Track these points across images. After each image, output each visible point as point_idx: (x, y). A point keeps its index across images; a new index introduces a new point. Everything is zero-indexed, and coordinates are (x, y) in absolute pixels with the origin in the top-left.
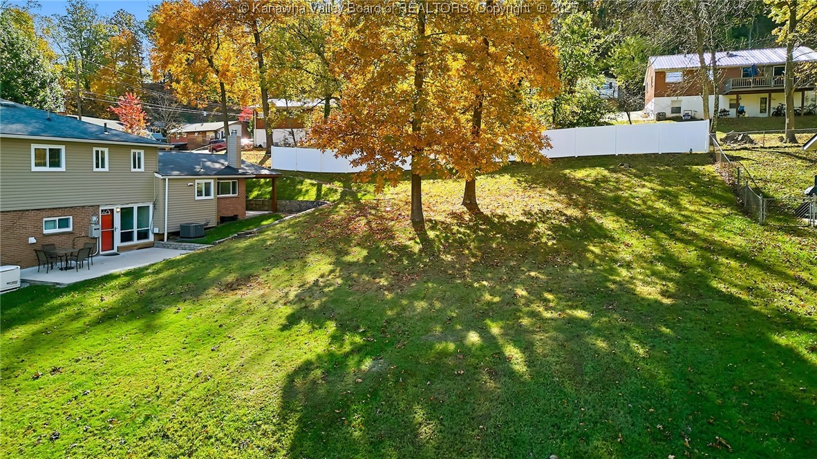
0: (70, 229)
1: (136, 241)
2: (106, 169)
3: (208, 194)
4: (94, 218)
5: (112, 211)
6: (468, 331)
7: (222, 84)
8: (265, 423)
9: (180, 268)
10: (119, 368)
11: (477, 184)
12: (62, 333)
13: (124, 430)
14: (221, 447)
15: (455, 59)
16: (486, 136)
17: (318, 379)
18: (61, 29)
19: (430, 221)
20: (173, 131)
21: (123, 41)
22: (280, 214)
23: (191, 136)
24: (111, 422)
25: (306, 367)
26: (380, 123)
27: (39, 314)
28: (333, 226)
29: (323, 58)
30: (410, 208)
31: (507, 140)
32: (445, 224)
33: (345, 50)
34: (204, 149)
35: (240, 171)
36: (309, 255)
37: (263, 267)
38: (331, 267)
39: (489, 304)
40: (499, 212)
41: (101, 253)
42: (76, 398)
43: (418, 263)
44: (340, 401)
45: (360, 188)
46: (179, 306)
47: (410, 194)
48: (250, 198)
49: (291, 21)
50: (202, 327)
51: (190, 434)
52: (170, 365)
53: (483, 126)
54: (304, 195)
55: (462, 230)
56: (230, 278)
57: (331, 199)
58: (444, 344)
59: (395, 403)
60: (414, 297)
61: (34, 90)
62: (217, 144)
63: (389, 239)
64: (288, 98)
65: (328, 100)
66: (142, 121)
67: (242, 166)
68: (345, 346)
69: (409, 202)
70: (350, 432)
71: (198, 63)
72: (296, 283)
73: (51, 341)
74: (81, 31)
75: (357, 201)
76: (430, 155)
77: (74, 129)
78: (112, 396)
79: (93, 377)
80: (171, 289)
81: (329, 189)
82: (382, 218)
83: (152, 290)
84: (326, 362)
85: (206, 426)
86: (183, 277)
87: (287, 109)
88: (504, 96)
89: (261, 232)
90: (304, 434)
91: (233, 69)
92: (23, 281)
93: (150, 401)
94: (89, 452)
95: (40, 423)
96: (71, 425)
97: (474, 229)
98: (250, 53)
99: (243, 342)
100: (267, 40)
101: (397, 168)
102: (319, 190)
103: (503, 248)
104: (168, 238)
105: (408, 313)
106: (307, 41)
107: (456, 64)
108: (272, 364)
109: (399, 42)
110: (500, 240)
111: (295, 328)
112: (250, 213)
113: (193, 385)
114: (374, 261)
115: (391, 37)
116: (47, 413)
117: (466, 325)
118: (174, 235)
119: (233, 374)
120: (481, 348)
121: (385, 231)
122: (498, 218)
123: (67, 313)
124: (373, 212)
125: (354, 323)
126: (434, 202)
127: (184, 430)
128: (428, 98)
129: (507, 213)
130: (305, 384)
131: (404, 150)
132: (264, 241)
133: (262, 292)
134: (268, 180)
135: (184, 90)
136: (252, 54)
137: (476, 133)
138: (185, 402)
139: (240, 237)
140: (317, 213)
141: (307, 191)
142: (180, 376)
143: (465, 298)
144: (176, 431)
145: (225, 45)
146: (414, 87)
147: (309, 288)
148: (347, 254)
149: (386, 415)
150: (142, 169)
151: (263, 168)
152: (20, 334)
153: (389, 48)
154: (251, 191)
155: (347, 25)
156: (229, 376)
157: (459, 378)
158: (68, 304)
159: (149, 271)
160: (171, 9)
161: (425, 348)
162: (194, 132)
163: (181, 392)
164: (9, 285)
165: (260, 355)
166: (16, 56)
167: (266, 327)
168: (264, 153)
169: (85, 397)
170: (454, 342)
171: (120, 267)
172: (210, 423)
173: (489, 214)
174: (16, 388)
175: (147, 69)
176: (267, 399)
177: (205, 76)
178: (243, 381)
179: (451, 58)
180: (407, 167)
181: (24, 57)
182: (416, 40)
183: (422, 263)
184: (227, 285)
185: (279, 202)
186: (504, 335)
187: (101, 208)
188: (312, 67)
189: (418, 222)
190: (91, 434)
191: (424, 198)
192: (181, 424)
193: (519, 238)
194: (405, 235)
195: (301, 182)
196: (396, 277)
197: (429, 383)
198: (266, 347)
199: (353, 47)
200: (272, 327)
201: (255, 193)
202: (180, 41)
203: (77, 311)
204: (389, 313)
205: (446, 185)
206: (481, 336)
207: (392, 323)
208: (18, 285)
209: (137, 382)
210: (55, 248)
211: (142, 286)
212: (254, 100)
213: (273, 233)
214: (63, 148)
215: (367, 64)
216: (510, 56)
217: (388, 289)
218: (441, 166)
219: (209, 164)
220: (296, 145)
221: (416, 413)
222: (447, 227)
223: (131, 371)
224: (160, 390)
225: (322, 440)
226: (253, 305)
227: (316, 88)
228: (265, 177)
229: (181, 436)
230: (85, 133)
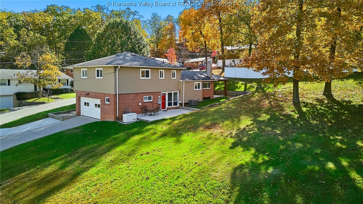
0: (152, 101)
1: (173, 106)
2: (163, 78)
3: (199, 88)
4: (159, 97)
5: (165, 94)
6: (327, 161)
7: (205, 42)
8: (224, 189)
9: (188, 118)
10: (168, 156)
11: (332, 84)
12: (149, 139)
13: (170, 180)
14: (206, 195)
15: (320, 20)
16: (339, 59)
17: (247, 173)
18: (149, 25)
19: (304, 103)
20: (186, 62)
21: (170, 27)
22: (228, 97)
23: (193, 64)
24: (166, 176)
25: (241, 167)
26: (276, 55)
27: (143, 131)
28: (252, 103)
29: (249, 26)
30: (292, 96)
31: (352, 61)
32: (313, 104)
33: (260, 22)
34: (197, 69)
35: (212, 78)
36: (241, 116)
37: (221, 120)
38: (252, 122)
39: (341, 148)
40: (346, 99)
41: (161, 110)
42: (154, 165)
43: (297, 124)
44: (258, 185)
45: (266, 86)
46: (189, 133)
47: (292, 89)
48: (216, 90)
49: (235, 11)
50: (198, 143)
51: (194, 187)
52: (186, 157)
53: (336, 54)
54: (239, 89)
55: (323, 108)
56: (208, 124)
57: (251, 91)
58: (313, 166)
59: (286, 191)
60: (295, 140)
61: (141, 49)
62: (202, 67)
63: (281, 111)
64: (232, 46)
65: (251, 45)
66: (175, 59)
67: (212, 76)
68: (259, 160)
69: (292, 93)
70: (263, 200)
71: (196, 33)
72: (236, 128)
73: (146, 142)
74: (155, 25)
75: (264, 92)
76: (304, 69)
77: (154, 63)
78: (166, 166)
79: (160, 158)
80: (186, 126)
81: (250, 86)
82: (277, 100)
83: (179, 126)
84: (250, 166)
85: (200, 185)
86: (190, 122)
87: (232, 51)
88: (350, 37)
89: (220, 104)
90: (241, 197)
91: (210, 35)
92: (137, 119)
93: (179, 171)
94: (159, 187)
95: (143, 172)
96: (153, 175)
97: (331, 108)
98: (217, 27)
99: (213, 151)
100: (224, 21)
101: (285, 76)
102: (246, 86)
103: (349, 119)
104: (184, 105)
105: (291, 148)
106: (242, 20)
107: (321, 22)
108: (226, 163)
109: (288, 15)
110: (347, 115)
111: (236, 148)
112: (215, 96)
113: (194, 167)
114: (273, 121)
115: (284, 13)
116: (145, 169)
117: (326, 158)
118: (186, 104)
119: (210, 165)
120: (336, 171)
121: (278, 107)
122: (346, 103)
123: (151, 132)
124: (272, 97)
125: (263, 150)
126: (306, 93)
127: (191, 185)
128: (304, 41)
129: (352, 100)
130: (241, 174)
131: (289, 67)
132: (222, 108)
133: (221, 131)
134: (223, 82)
135: (191, 45)
136: (218, 27)
137: (332, 57)
138: (192, 173)
139: (211, 106)
140: (245, 97)
141: (240, 87)
142: (190, 162)
143: (325, 144)
144: (189, 185)
145: (207, 25)
146: (295, 36)
147: (242, 131)
148: (259, 117)
149: (281, 196)
150: (175, 78)
151: (221, 77)
152: (136, 138)
153: (283, 19)
154: (216, 87)
155: (261, 10)
156: (208, 165)
157: (322, 185)
158: (151, 129)
159: (178, 118)
160: (187, 12)
161: (301, 167)
162: (193, 62)
163: (190, 168)
164: (133, 120)
165: (221, 158)
166: (136, 36)
167: (223, 146)
168: (221, 70)
169: (157, 165)
170: (318, 166)
171: (168, 115)
172: (201, 184)
173: (340, 100)
174: (136, 158)
175: (177, 38)
176: (224, 178)
177: (199, 38)
178: (214, 168)
179: (317, 20)
180: (291, 75)
181: (138, 37)
182: (298, 13)
183: (299, 124)
184: (206, 126)
185: (227, 91)
186: (350, 166)
187: (161, 93)
188: (244, 31)
189: (297, 103)
190: (159, 180)
191: (300, 91)
192: (190, 182)
193: (360, 114)
194: (289, 109)
195: (237, 83)
196: (285, 130)
197: (304, 185)
198: (223, 155)
199: (264, 20)
200: (225, 147)
201: (217, 88)
202: (190, 25)
203: (154, 132)
204: (281, 147)
205: (313, 84)
206: (335, 165)
207: (283, 152)
208: (136, 120)
209: (174, 162)
210: (147, 108)
211: (175, 124)
212: (218, 47)
213: (225, 105)
214: (150, 70)
215: (271, 27)
216: (355, 15)
217: (280, 135)
218: (310, 75)
219: (199, 75)
220: (235, 66)
221: (297, 198)
222: (313, 106)
223: (172, 157)
224: (182, 167)
225: (249, 202)
226: (217, 136)
227: (245, 40)
228: (222, 80)
229: (190, 187)
230: (157, 64)
